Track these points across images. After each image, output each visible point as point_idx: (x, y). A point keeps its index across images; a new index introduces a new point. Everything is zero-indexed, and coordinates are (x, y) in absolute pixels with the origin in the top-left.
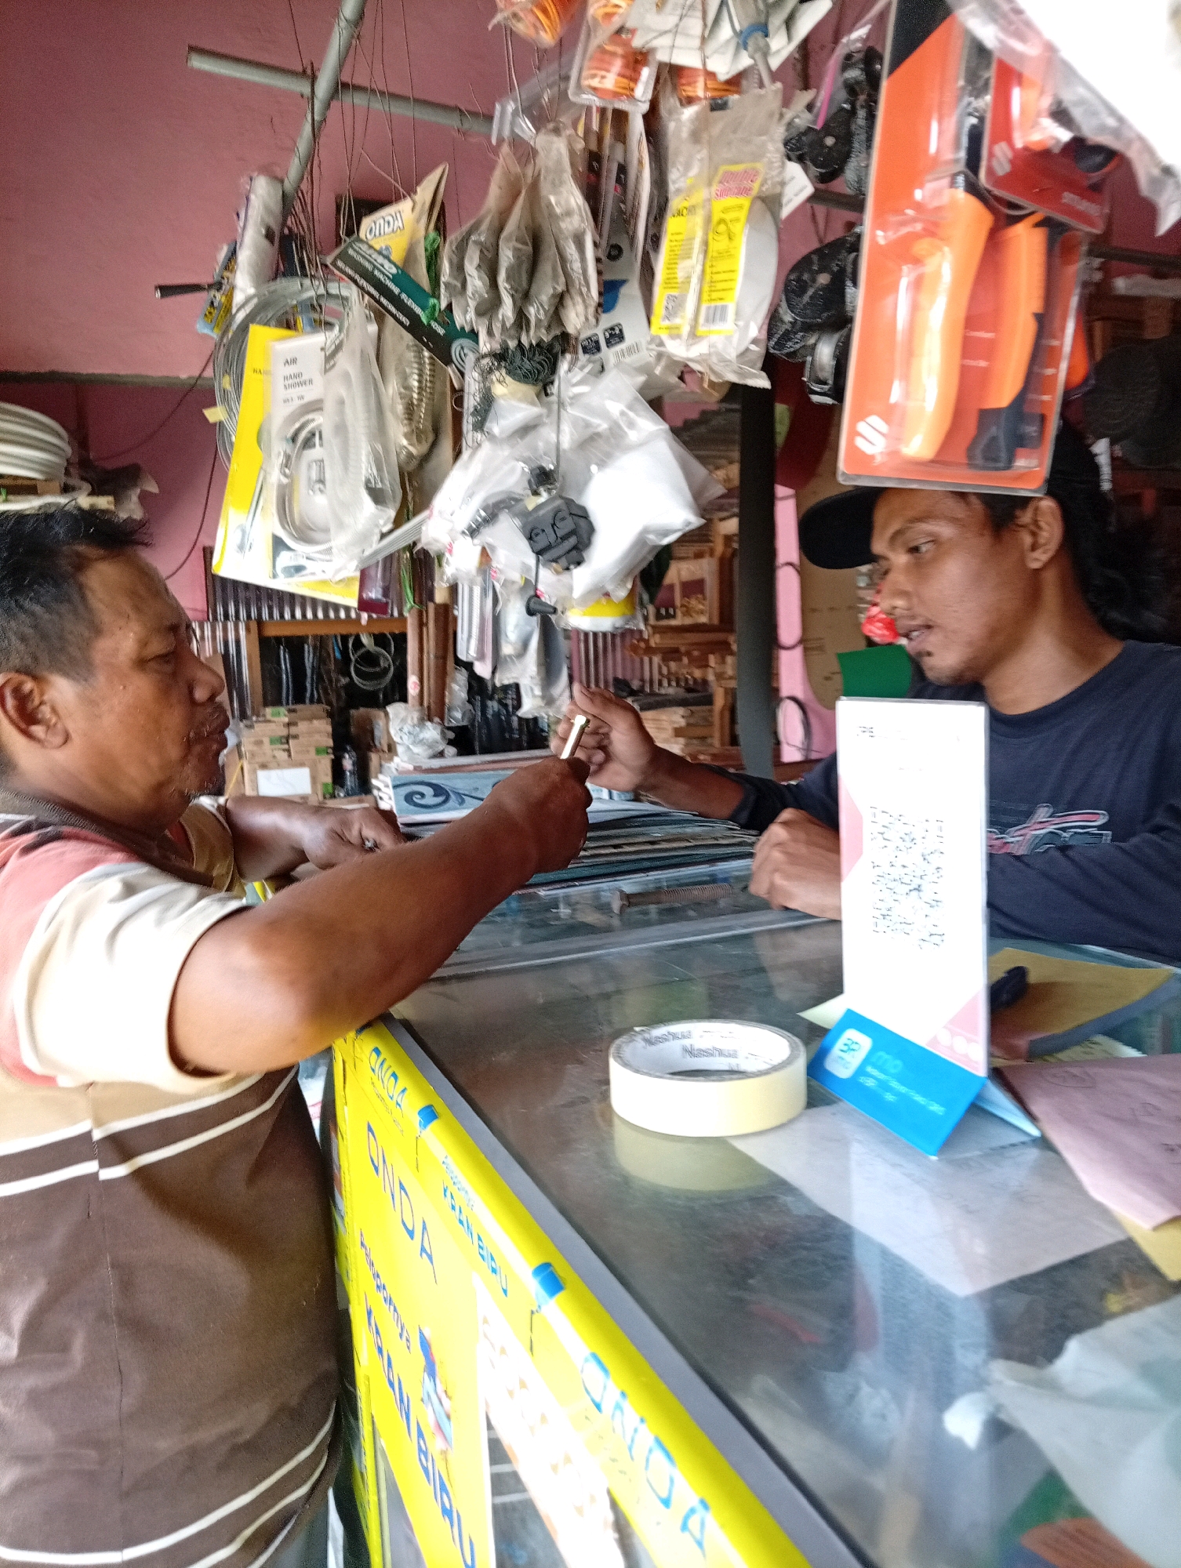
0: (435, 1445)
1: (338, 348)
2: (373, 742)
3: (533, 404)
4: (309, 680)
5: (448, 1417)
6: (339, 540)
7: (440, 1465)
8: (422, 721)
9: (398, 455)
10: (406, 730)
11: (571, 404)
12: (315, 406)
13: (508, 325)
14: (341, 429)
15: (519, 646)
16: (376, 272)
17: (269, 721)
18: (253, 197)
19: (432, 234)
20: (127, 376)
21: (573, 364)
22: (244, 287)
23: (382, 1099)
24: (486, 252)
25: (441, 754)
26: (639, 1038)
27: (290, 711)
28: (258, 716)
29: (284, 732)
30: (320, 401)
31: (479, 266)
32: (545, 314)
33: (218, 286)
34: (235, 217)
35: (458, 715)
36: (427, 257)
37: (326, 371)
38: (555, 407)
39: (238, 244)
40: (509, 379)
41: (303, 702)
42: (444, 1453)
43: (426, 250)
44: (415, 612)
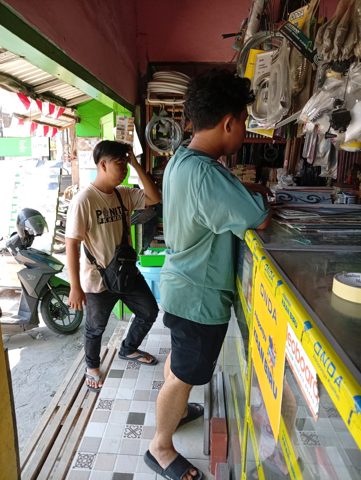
0: (269, 365)
1: (277, 56)
2: (268, 178)
3: (339, 79)
4: (251, 157)
5: (275, 358)
6: (270, 117)
7: (271, 370)
8: (287, 175)
9: (292, 91)
10: (282, 177)
11: (352, 79)
12: (267, 75)
13: (335, 55)
14: (275, 82)
15: (323, 155)
16: (293, 33)
17: (238, 169)
18: (255, 4)
19: (313, 18)
20: (210, 62)
21: (355, 66)
22: (249, 34)
23: (267, 277)
24: (331, 32)
25: (291, 185)
26: (343, 274)
27: (244, 166)
28: (235, 167)
29: (242, 173)
30: (270, 73)
31: (328, 37)
32: (349, 51)
33: (240, 34)
34: (248, 10)
35: (299, 173)
36: (310, 26)
37: (272, 64)
38: (347, 79)
39: (248, 20)
40: (332, 71)
41: (248, 164)
42: (272, 367)
43: (310, 23)
44: (289, 140)
